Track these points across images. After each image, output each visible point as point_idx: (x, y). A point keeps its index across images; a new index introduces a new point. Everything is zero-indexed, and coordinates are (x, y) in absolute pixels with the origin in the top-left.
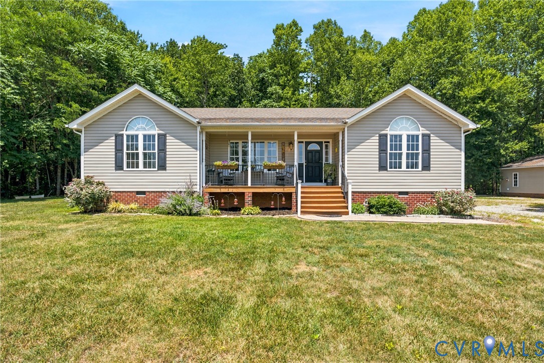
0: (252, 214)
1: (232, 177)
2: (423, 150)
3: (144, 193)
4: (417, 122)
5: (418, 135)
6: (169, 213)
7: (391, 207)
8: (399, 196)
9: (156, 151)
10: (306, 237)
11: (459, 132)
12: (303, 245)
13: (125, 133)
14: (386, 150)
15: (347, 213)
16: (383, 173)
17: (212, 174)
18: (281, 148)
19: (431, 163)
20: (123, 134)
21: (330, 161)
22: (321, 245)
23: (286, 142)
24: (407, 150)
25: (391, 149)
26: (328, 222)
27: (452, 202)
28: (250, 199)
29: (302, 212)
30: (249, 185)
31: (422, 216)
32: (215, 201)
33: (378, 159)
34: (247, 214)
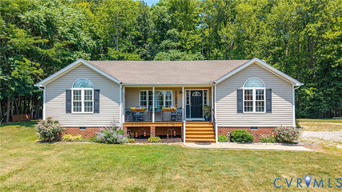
0: (155, 142)
1: (142, 115)
2: (267, 99)
3: (85, 128)
4: (263, 81)
5: (264, 90)
6: (102, 142)
7: (243, 137)
8: (251, 130)
9: (93, 101)
10: (184, 160)
11: (290, 87)
12: (181, 165)
13: (73, 89)
14: (242, 100)
15: (215, 142)
16: (240, 115)
17: (129, 114)
18: (174, 95)
19: (272, 108)
20: (71, 90)
21: (208, 104)
22: (190, 165)
23: (178, 91)
24: (256, 100)
25: (245, 99)
26: (200, 149)
27: (283, 135)
28: (154, 131)
29: (187, 141)
30: (153, 122)
31: (263, 144)
32: (131, 134)
33: (236, 106)
34: (152, 142)
